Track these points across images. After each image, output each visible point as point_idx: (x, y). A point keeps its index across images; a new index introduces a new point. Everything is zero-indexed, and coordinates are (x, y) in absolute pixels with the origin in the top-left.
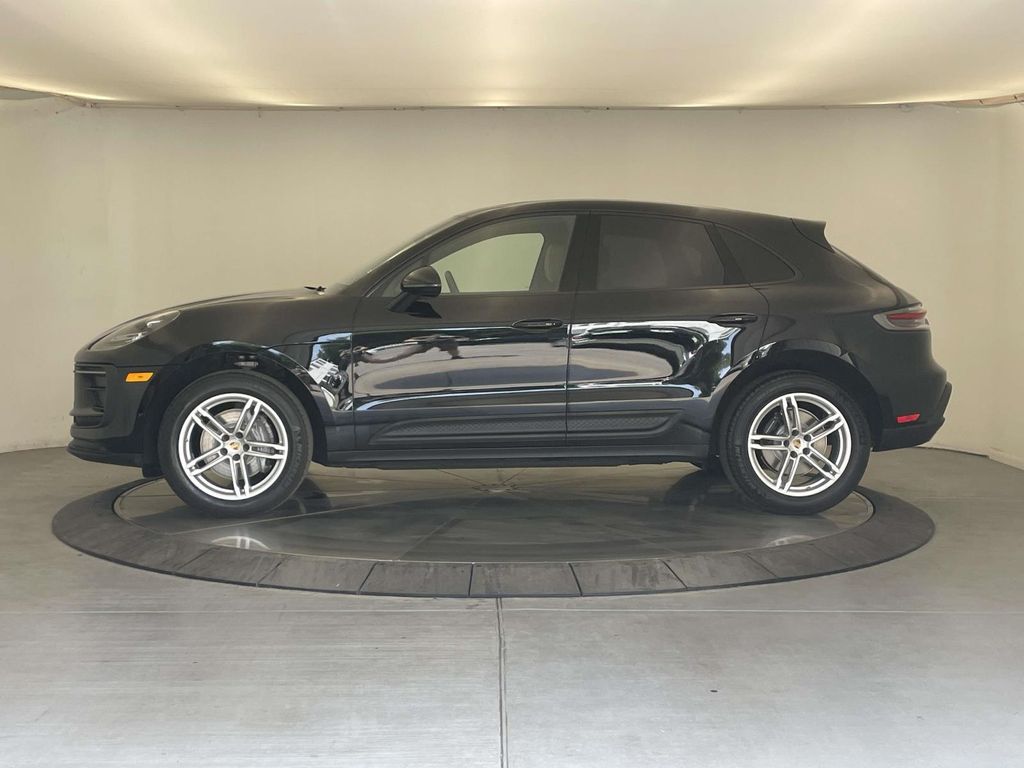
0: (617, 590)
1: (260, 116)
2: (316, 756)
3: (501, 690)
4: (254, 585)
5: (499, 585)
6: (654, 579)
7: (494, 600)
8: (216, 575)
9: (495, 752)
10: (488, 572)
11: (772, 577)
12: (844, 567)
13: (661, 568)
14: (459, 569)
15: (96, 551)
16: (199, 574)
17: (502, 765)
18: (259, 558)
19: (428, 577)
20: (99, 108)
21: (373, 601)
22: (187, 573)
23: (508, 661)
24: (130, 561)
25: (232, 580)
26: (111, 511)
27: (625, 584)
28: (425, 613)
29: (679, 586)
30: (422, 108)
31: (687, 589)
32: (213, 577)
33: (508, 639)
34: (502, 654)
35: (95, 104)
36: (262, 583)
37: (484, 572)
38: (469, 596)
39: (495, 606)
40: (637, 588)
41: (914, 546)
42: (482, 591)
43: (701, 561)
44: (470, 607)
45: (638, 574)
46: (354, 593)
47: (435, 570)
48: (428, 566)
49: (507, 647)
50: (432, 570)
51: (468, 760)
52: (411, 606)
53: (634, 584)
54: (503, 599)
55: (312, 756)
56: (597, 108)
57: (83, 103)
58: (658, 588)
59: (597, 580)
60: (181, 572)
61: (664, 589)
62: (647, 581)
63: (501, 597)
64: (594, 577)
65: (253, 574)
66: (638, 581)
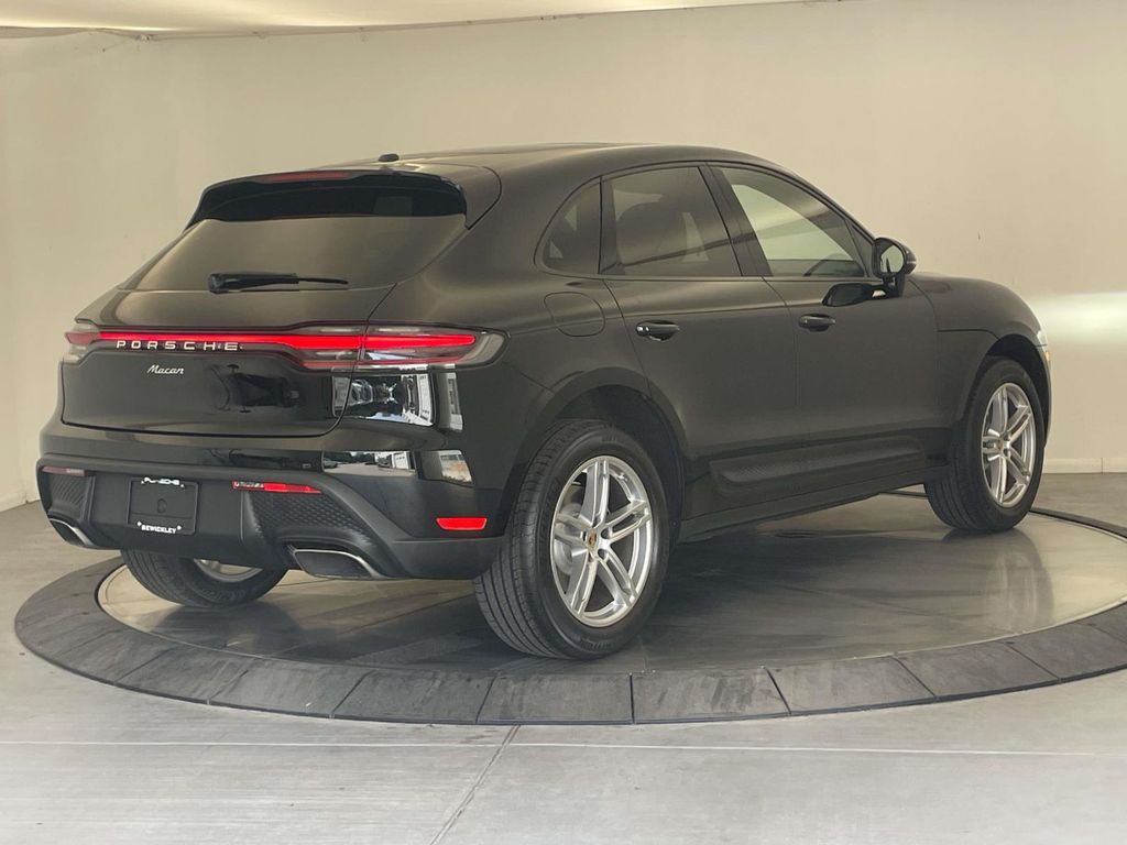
0: (685, 714)
4: (204, 702)
5: (520, 707)
6: (745, 699)
7: (509, 728)
8: (161, 688)
10: (512, 687)
11: (927, 695)
12: (1049, 678)
13: (763, 681)
14: (473, 683)
16: (143, 685)
18: (224, 662)
19: (428, 695)
20: (156, 40)
21: (345, 728)
22: (130, 684)
23: (454, 828)
24: (70, 665)
25: (179, 695)
27: (700, 706)
28: (400, 750)
29: (785, 710)
31: (790, 713)
32: (158, 691)
33: (481, 793)
34: (454, 817)
35: (151, 36)
36: (215, 700)
37: (506, 687)
38: (476, 722)
39: (503, 739)
40: (716, 712)
42: (496, 715)
43: (825, 672)
44: (468, 740)
45: (725, 690)
46: (326, 716)
47: (443, 682)
48: (434, 679)
49: (471, 805)
50: (438, 683)
52: (385, 736)
53: (714, 705)
54: (520, 727)
57: (137, 36)
58: (748, 710)
59: (660, 701)
60: (124, 681)
61: (760, 711)
62: (735, 701)
63: (520, 723)
64: (659, 694)
65: (208, 686)
66: (719, 704)
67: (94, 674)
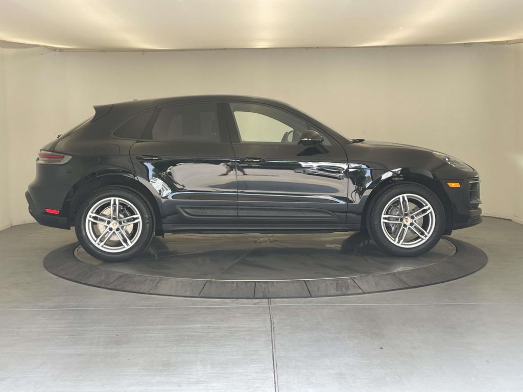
0: (329, 294)
1: (143, 54)
2: (180, 386)
3: (273, 349)
4: (145, 294)
5: (269, 292)
6: (347, 288)
7: (267, 300)
8: (126, 289)
9: (271, 383)
10: (263, 285)
11: (407, 286)
12: (443, 280)
13: (351, 282)
14: (249, 284)
15: (65, 276)
16: (118, 288)
17: (275, 390)
18: (148, 279)
19: (233, 289)
20: (63, 52)
21: (206, 301)
22: (112, 287)
23: (276, 333)
24: (83, 282)
25: (135, 291)
26: (73, 255)
27: (333, 292)
28: (233, 308)
29: (361, 292)
30: (225, 49)
31: (364, 293)
33: (275, 321)
34: (272, 329)
35: (61, 50)
36: (150, 292)
37: (261, 286)
38: (254, 298)
39: (267, 303)
40: (339, 293)
41: (478, 268)
42: (261, 295)
43: (371, 279)
44: (255, 304)
45: (339, 285)
46: (196, 297)
47: (237, 285)
48: (233, 283)
49: (275, 325)
50: (235, 285)
51: (258, 387)
52: (225, 303)
53: (337, 291)
54: (271, 299)
55: (178, 386)
56: (312, 48)
57: (55, 49)
58: (349, 292)
59: (318, 289)
60: (109, 287)
61: (352, 293)
62: (344, 289)
63: (270, 298)
64: (317, 287)
65: (145, 288)
66: (339, 289)
67: (94, 285)
